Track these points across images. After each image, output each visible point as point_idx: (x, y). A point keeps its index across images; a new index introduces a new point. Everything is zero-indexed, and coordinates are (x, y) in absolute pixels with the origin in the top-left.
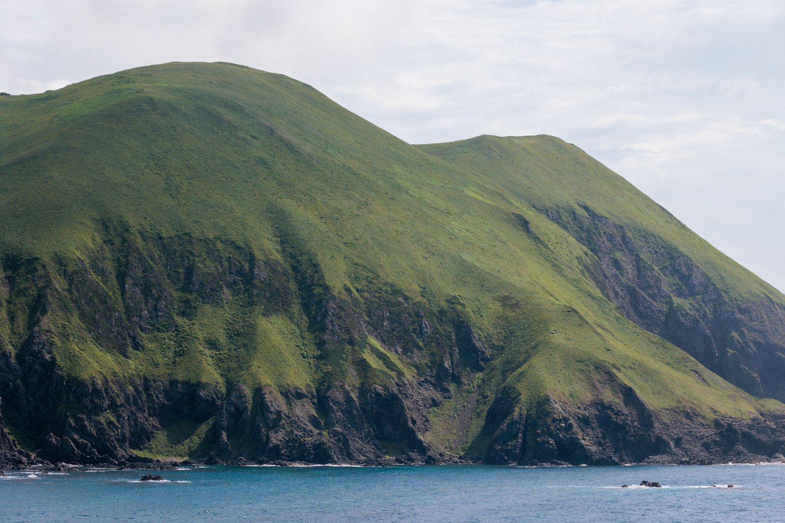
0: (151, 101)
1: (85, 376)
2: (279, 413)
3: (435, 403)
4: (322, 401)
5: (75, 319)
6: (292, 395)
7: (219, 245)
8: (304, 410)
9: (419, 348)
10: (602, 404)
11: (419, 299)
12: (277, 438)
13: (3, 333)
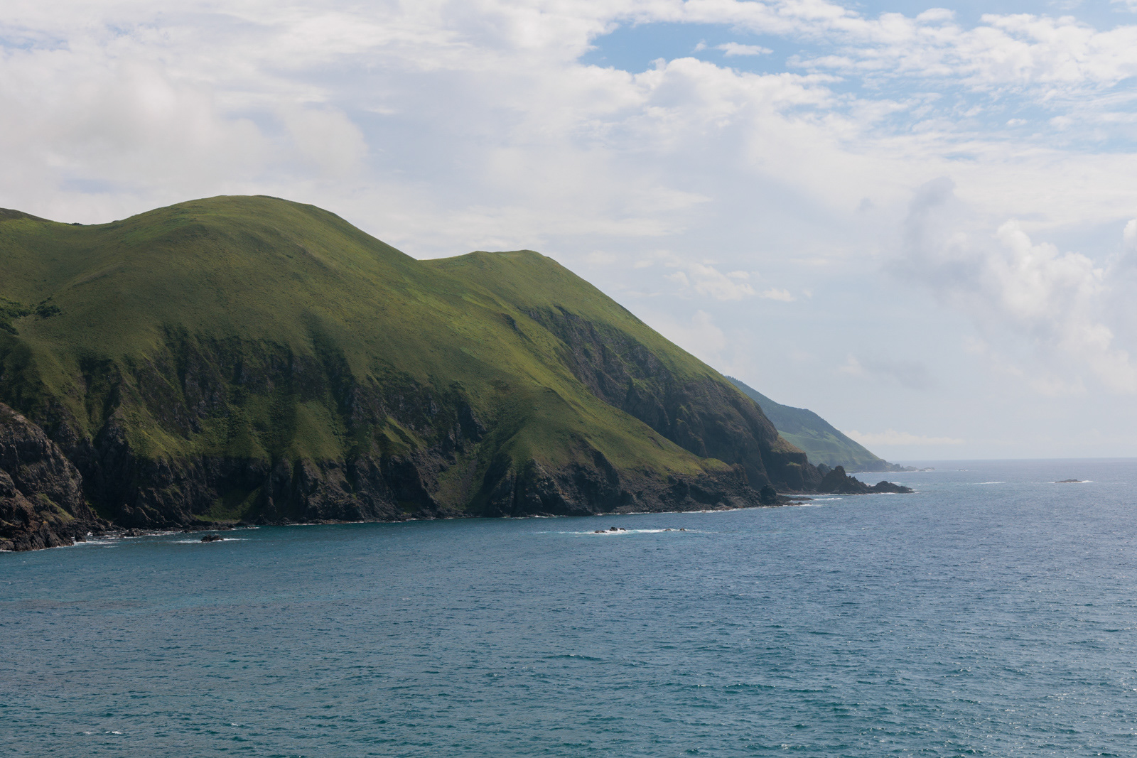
0: (203, 228)
1: (153, 456)
2: (315, 481)
3: (443, 469)
4: (350, 470)
5: (144, 409)
6: (325, 466)
7: (263, 345)
8: (336, 478)
10: (577, 466)
11: (427, 385)
12: (314, 501)
13: (82, 424)
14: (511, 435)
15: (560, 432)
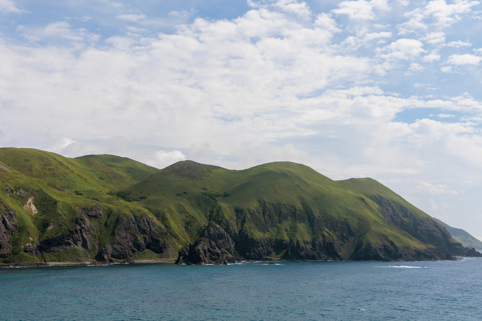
0: (270, 171)
1: (255, 238)
2: (303, 247)
3: (342, 245)
4: (313, 244)
5: (253, 224)
6: (306, 243)
7: (287, 206)
8: (309, 247)
9: (338, 231)
10: (385, 245)
11: (337, 219)
12: (302, 254)
13: (235, 228)
14: (363, 235)
15: (379, 234)
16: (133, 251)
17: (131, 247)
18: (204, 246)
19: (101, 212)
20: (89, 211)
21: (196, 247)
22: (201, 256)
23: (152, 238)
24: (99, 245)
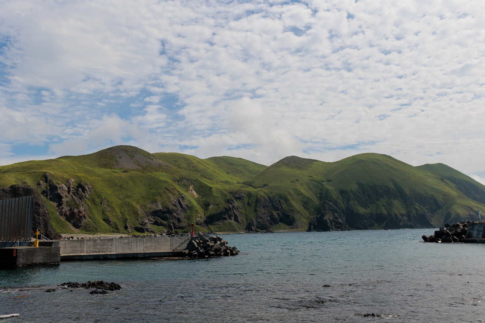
0: (362, 160)
1: (360, 213)
2: (401, 219)
3: (432, 216)
4: (409, 216)
5: (356, 202)
6: (402, 215)
7: (382, 187)
8: (405, 218)
9: (427, 205)
10: (471, 215)
11: (425, 195)
12: (401, 224)
13: (343, 206)
14: (450, 207)
15: (464, 206)
16: (271, 224)
17: (269, 221)
18: (329, 217)
19: (243, 195)
20: (234, 194)
21: (323, 218)
22: (329, 225)
23: (284, 214)
24: (246, 219)
